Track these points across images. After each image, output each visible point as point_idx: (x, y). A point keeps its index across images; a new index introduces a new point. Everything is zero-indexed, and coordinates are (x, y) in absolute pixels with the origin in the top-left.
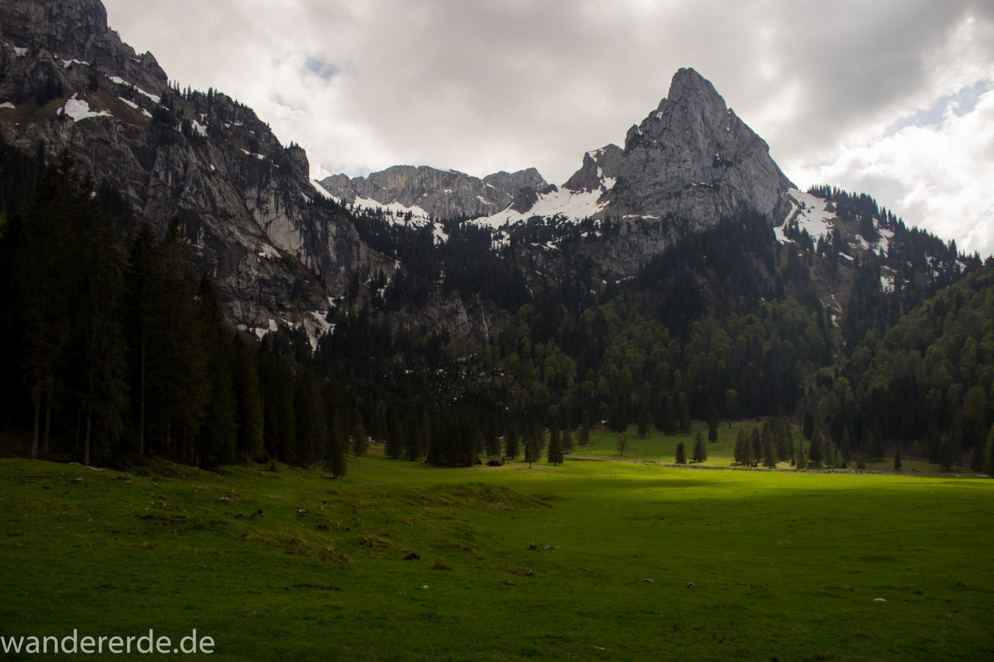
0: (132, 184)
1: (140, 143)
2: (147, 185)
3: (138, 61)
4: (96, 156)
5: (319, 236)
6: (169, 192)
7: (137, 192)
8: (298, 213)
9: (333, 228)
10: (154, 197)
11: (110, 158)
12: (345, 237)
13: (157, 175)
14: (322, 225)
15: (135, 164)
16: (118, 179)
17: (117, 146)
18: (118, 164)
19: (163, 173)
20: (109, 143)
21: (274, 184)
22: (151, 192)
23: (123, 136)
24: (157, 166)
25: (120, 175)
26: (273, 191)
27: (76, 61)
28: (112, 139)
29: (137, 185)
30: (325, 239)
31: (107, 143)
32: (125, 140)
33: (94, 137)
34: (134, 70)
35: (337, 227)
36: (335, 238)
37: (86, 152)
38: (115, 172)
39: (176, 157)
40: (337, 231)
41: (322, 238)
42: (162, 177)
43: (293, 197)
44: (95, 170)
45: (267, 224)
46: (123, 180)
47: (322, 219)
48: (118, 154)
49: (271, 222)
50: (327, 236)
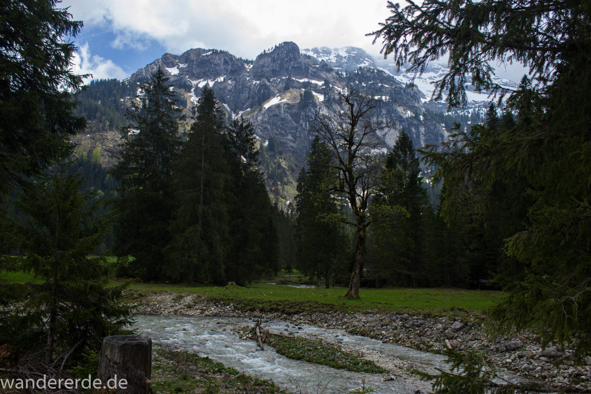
0: (290, 133)
1: (294, 111)
2: (297, 132)
3: (317, 66)
4: (273, 123)
5: (415, 136)
6: (307, 132)
7: (292, 136)
8: (400, 125)
9: (422, 130)
10: (300, 137)
11: (279, 123)
12: (432, 133)
13: (301, 125)
14: (415, 129)
15: (292, 122)
16: (283, 132)
17: (283, 116)
18: (282, 124)
19: (304, 123)
20: (278, 115)
21: (384, 112)
22: (298, 135)
23: (286, 110)
24: (301, 121)
25: (284, 130)
26: (384, 116)
27: (284, 78)
28: (280, 113)
29: (293, 133)
30: (418, 137)
31: (278, 116)
32: (287, 112)
33: (272, 115)
34: (313, 72)
35: (425, 128)
36: (424, 135)
37: (268, 123)
38: (282, 129)
39: (310, 114)
40: (425, 131)
41: (416, 137)
42: (304, 126)
43: (395, 117)
44: (272, 130)
45: (384, 135)
46: (286, 132)
47: (415, 125)
48: (283, 119)
49: (386, 134)
50: (419, 135)
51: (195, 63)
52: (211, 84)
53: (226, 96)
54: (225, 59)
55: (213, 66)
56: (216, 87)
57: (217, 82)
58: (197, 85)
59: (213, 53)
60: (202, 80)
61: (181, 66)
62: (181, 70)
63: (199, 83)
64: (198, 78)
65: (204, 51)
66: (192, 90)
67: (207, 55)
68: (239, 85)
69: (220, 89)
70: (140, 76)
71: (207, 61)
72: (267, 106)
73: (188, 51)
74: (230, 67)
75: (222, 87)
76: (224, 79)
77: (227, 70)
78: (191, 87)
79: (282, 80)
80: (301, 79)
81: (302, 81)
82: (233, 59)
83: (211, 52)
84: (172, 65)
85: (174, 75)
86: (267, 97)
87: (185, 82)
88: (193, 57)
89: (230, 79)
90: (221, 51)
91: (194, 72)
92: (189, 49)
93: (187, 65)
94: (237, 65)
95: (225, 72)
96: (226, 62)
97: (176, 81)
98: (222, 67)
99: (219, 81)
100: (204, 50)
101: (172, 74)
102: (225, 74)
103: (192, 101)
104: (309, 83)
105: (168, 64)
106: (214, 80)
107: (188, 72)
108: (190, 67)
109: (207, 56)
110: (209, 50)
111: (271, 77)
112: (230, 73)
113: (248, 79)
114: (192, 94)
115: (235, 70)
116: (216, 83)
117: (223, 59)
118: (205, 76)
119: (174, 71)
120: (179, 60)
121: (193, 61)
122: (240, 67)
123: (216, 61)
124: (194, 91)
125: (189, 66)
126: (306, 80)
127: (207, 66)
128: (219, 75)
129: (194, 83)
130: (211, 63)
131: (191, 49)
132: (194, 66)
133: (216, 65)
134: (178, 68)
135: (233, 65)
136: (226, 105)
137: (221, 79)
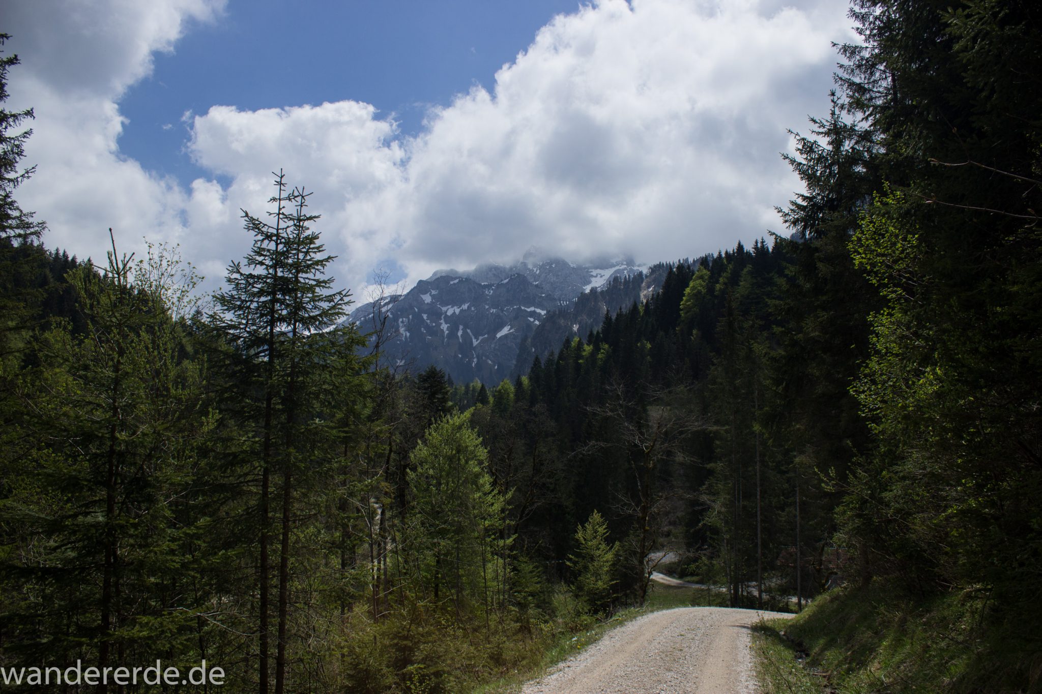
51: (444, 289)
52: (457, 311)
54: (469, 286)
55: (459, 293)
56: (461, 314)
57: (462, 309)
58: (446, 312)
60: (450, 307)
61: (433, 292)
62: (433, 296)
63: (448, 309)
64: (447, 305)
65: (452, 278)
66: (442, 317)
69: (465, 316)
71: (454, 288)
72: (499, 335)
75: (466, 314)
76: (468, 306)
77: (471, 298)
78: (441, 314)
79: (514, 309)
80: (529, 308)
81: (529, 310)
83: (458, 279)
84: (425, 293)
85: (428, 303)
86: (500, 327)
87: (436, 310)
89: (473, 305)
91: (444, 299)
93: (437, 292)
95: (469, 300)
97: (429, 309)
98: (467, 295)
101: (426, 302)
102: (469, 302)
103: (442, 328)
104: (534, 312)
106: (460, 307)
107: (439, 298)
108: (440, 294)
109: (454, 284)
111: (506, 306)
112: (472, 301)
113: (487, 307)
114: (442, 321)
116: (462, 311)
118: (454, 303)
119: (427, 299)
120: (431, 287)
124: (444, 318)
125: (439, 292)
126: (532, 309)
127: (454, 294)
128: (464, 302)
129: (444, 309)
132: (443, 294)
133: (461, 292)
134: (430, 295)
136: (469, 331)
137: (465, 307)
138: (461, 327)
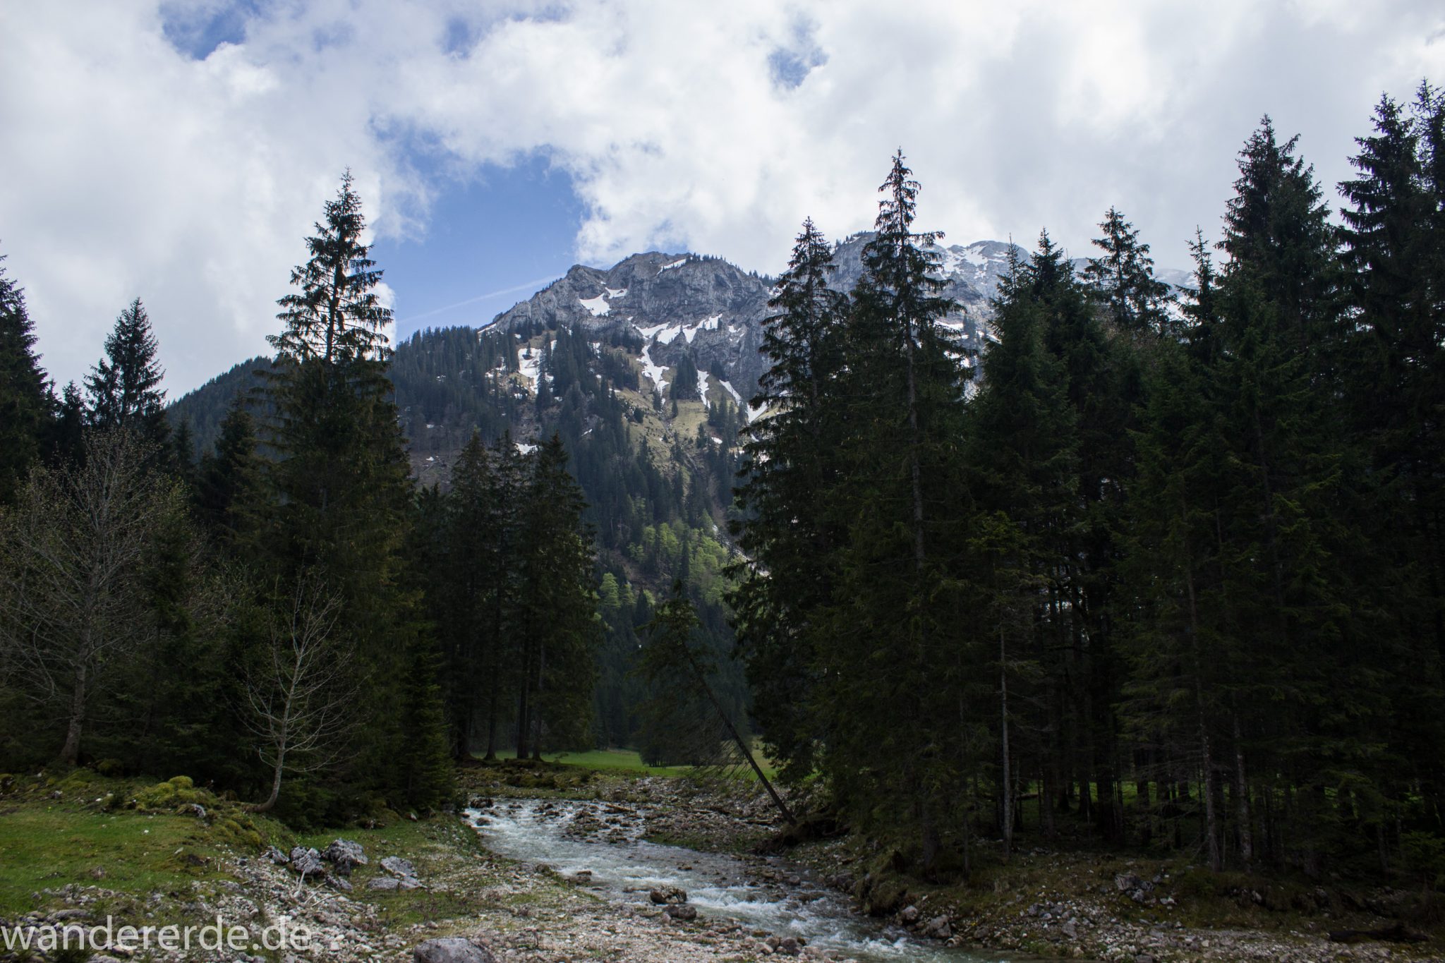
51: (646, 286)
52: (690, 335)
53: (725, 363)
54: (717, 276)
55: (689, 292)
56: (701, 342)
57: (704, 329)
58: (655, 337)
59: (688, 262)
60: (665, 326)
61: (613, 294)
62: (613, 303)
63: (659, 332)
64: (656, 322)
65: (667, 258)
66: (645, 350)
67: (673, 268)
68: (758, 335)
69: (711, 347)
70: (522, 320)
71: (675, 282)
73: (627, 259)
74: (729, 295)
75: (717, 342)
76: (720, 323)
77: (724, 302)
78: (641, 343)
82: (738, 274)
83: (684, 261)
84: (593, 294)
85: (600, 316)
87: (626, 332)
88: (641, 273)
89: (733, 321)
90: (706, 258)
91: (646, 307)
92: (629, 256)
93: (625, 291)
94: (748, 289)
95: (719, 307)
96: (720, 284)
97: (604, 330)
98: (712, 294)
99: (708, 328)
100: (665, 255)
101: (595, 313)
102: (720, 312)
103: (647, 375)
105: (582, 290)
106: (694, 325)
107: (630, 307)
108: (634, 297)
109: (675, 269)
110: (678, 257)
112: (731, 309)
114: (646, 359)
115: (744, 302)
116: (702, 333)
117: (712, 276)
118: (671, 315)
119: (597, 306)
120: (608, 280)
121: (641, 282)
122: (754, 294)
123: (695, 282)
124: (649, 352)
125: (631, 293)
127: (675, 294)
128: (705, 313)
129: (647, 332)
130: (684, 287)
131: (634, 255)
132: (644, 294)
133: (697, 290)
134: (606, 298)
135: (737, 290)
136: (727, 385)
137: (712, 322)
138: (702, 375)
